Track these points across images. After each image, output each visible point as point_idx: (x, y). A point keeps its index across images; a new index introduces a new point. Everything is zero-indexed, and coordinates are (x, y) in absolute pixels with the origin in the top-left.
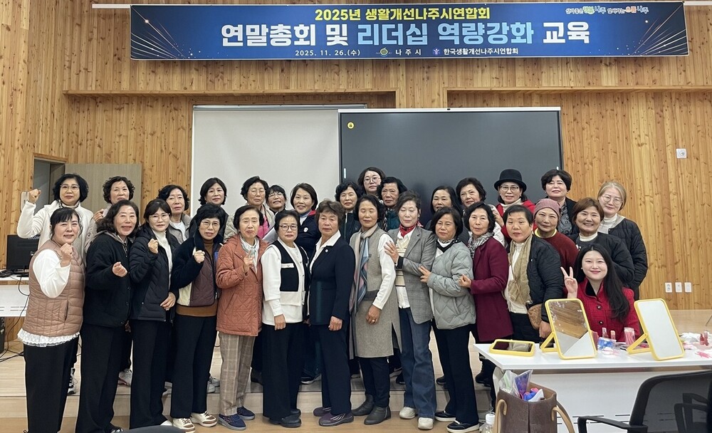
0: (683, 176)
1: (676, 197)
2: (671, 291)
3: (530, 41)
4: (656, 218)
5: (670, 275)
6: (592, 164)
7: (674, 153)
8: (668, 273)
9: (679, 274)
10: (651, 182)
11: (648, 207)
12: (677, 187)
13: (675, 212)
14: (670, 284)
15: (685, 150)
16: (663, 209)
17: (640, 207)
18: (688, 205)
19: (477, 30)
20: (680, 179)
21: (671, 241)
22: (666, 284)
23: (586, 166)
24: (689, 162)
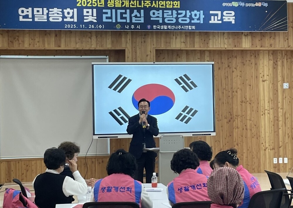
0: (286, 98)
1: (282, 110)
2: (276, 163)
3: (202, 22)
4: (271, 122)
5: (276, 154)
6: (237, 92)
7: (282, 86)
8: (275, 153)
9: (281, 153)
10: (269, 102)
11: (266, 117)
12: (283, 105)
13: (280, 119)
14: (276, 159)
15: (288, 84)
16: (274, 117)
17: (262, 116)
18: (288, 115)
19: (172, 15)
20: (285, 100)
21: (278, 135)
22: (274, 159)
23: (234, 93)
24: (290, 90)
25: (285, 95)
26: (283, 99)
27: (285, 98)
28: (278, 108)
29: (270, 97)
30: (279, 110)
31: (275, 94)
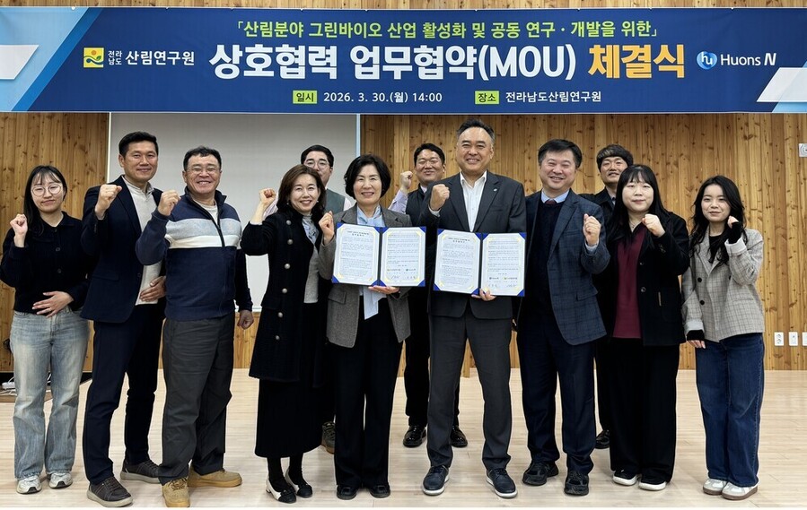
1: (795, 211)
12: (797, 199)
22: (776, 334)
25: (804, 175)
26: (798, 183)
27: (803, 181)
28: (786, 206)
29: (764, 178)
30: (789, 210)
31: (778, 171)
